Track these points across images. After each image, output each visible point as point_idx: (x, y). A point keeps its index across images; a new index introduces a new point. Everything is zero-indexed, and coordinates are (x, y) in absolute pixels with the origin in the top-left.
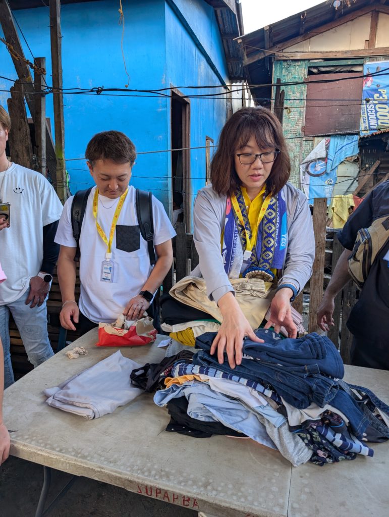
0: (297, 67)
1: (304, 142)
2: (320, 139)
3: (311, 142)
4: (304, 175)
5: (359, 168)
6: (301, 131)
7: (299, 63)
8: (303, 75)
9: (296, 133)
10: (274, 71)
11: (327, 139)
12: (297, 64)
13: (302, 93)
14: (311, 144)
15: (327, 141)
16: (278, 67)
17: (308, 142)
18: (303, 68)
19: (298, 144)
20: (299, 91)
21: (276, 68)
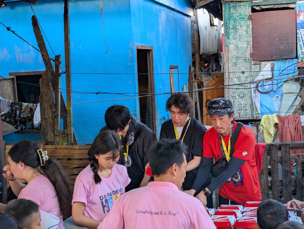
0: (242, 7)
1: (253, 66)
2: (266, 63)
3: (259, 65)
4: (255, 93)
5: (300, 85)
6: (249, 57)
7: (244, 4)
8: (247, 13)
9: (246, 58)
10: (224, 11)
11: (272, 63)
12: (242, 4)
13: (248, 27)
14: (259, 67)
15: (272, 64)
16: (227, 7)
17: (257, 65)
18: (247, 7)
19: (248, 67)
20: (245, 25)
21: (225, 8)
